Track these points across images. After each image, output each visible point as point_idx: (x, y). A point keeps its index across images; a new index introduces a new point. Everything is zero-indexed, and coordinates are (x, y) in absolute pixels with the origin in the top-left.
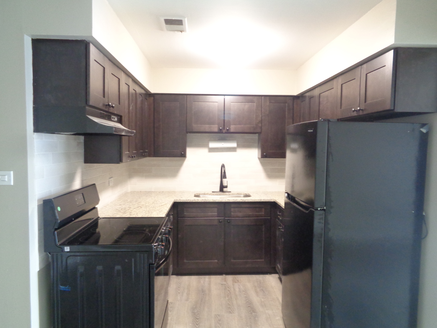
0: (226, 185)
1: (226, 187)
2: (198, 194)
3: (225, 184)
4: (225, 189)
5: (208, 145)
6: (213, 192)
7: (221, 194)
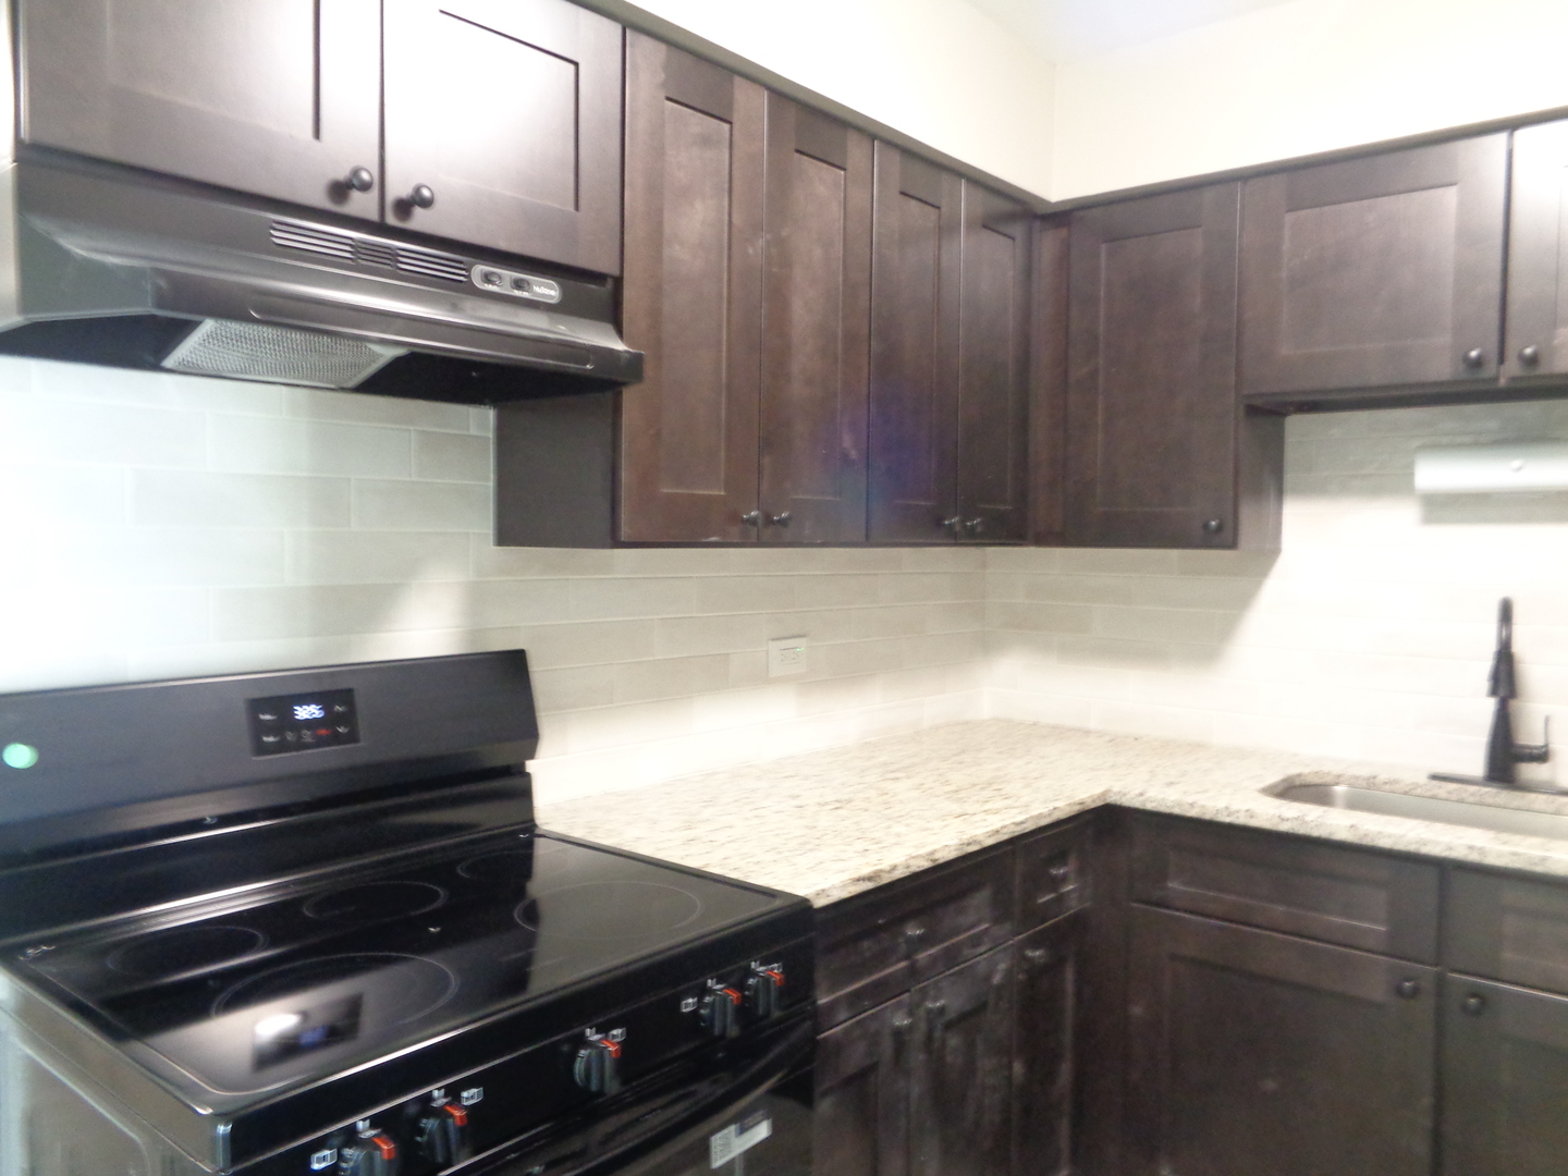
0: (1539, 742)
1: (1542, 756)
2: (1327, 779)
3: (1530, 734)
4: (1530, 771)
5: (1409, 475)
6: (1435, 777)
7: (1490, 800)
